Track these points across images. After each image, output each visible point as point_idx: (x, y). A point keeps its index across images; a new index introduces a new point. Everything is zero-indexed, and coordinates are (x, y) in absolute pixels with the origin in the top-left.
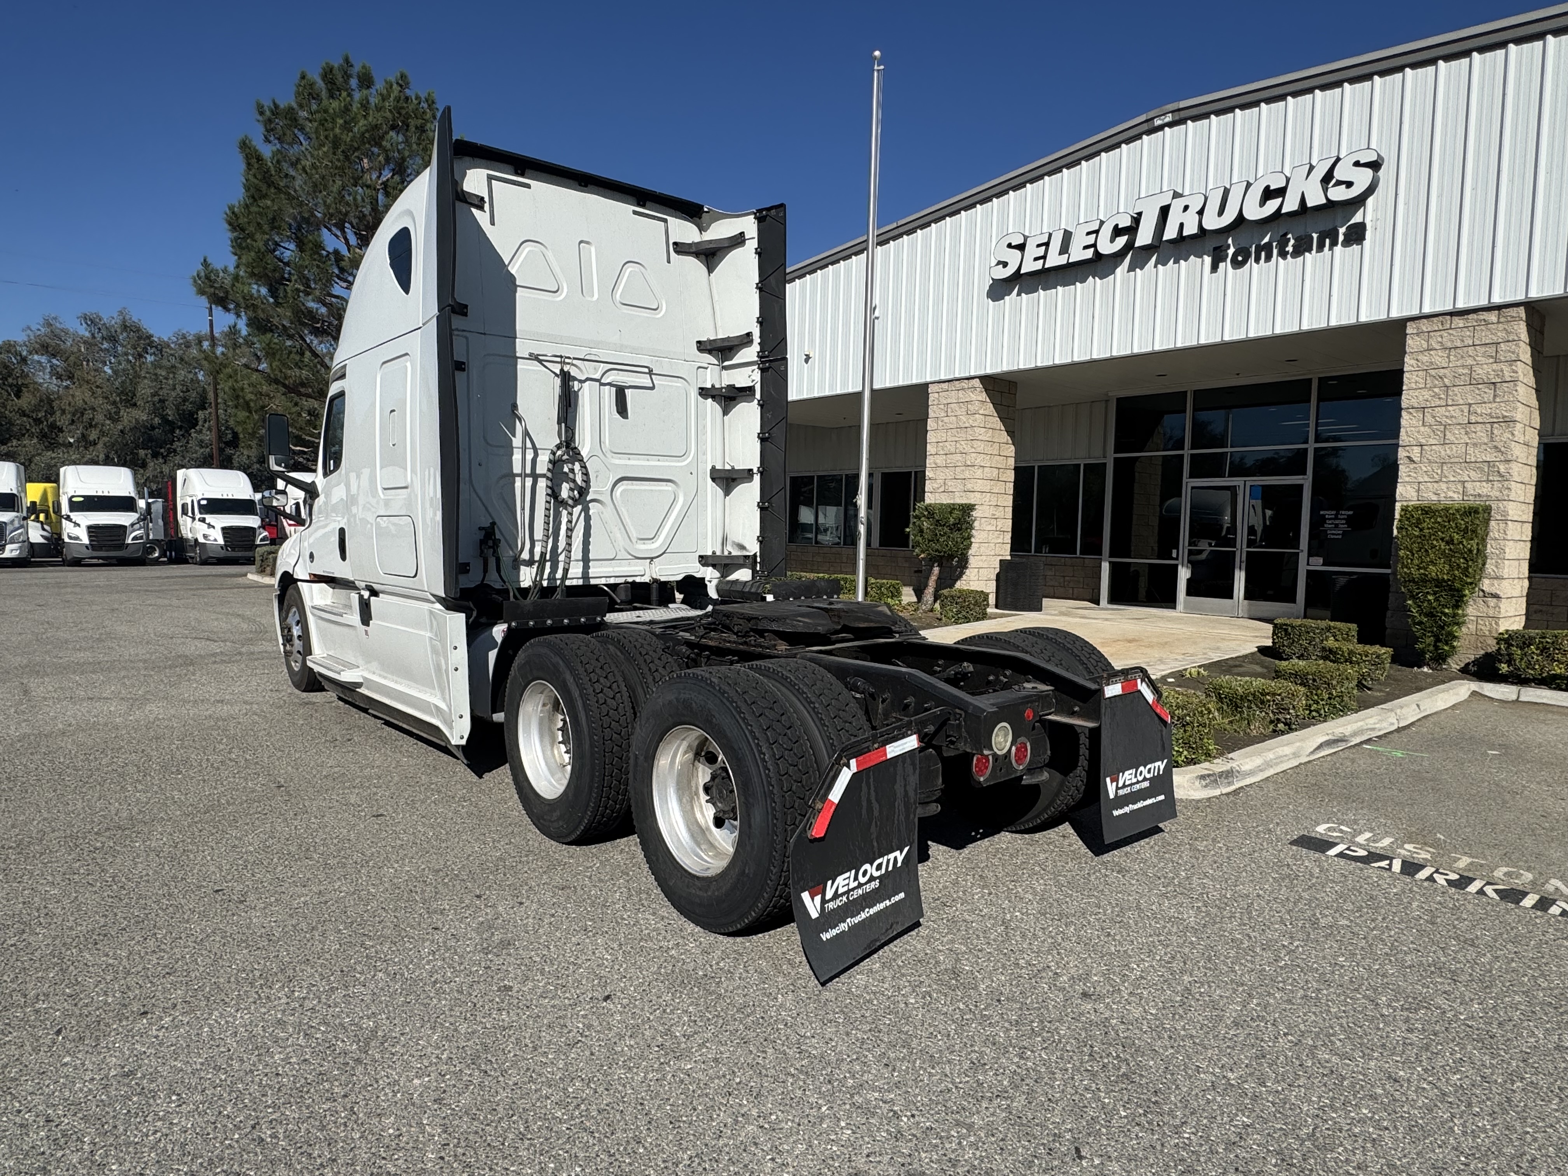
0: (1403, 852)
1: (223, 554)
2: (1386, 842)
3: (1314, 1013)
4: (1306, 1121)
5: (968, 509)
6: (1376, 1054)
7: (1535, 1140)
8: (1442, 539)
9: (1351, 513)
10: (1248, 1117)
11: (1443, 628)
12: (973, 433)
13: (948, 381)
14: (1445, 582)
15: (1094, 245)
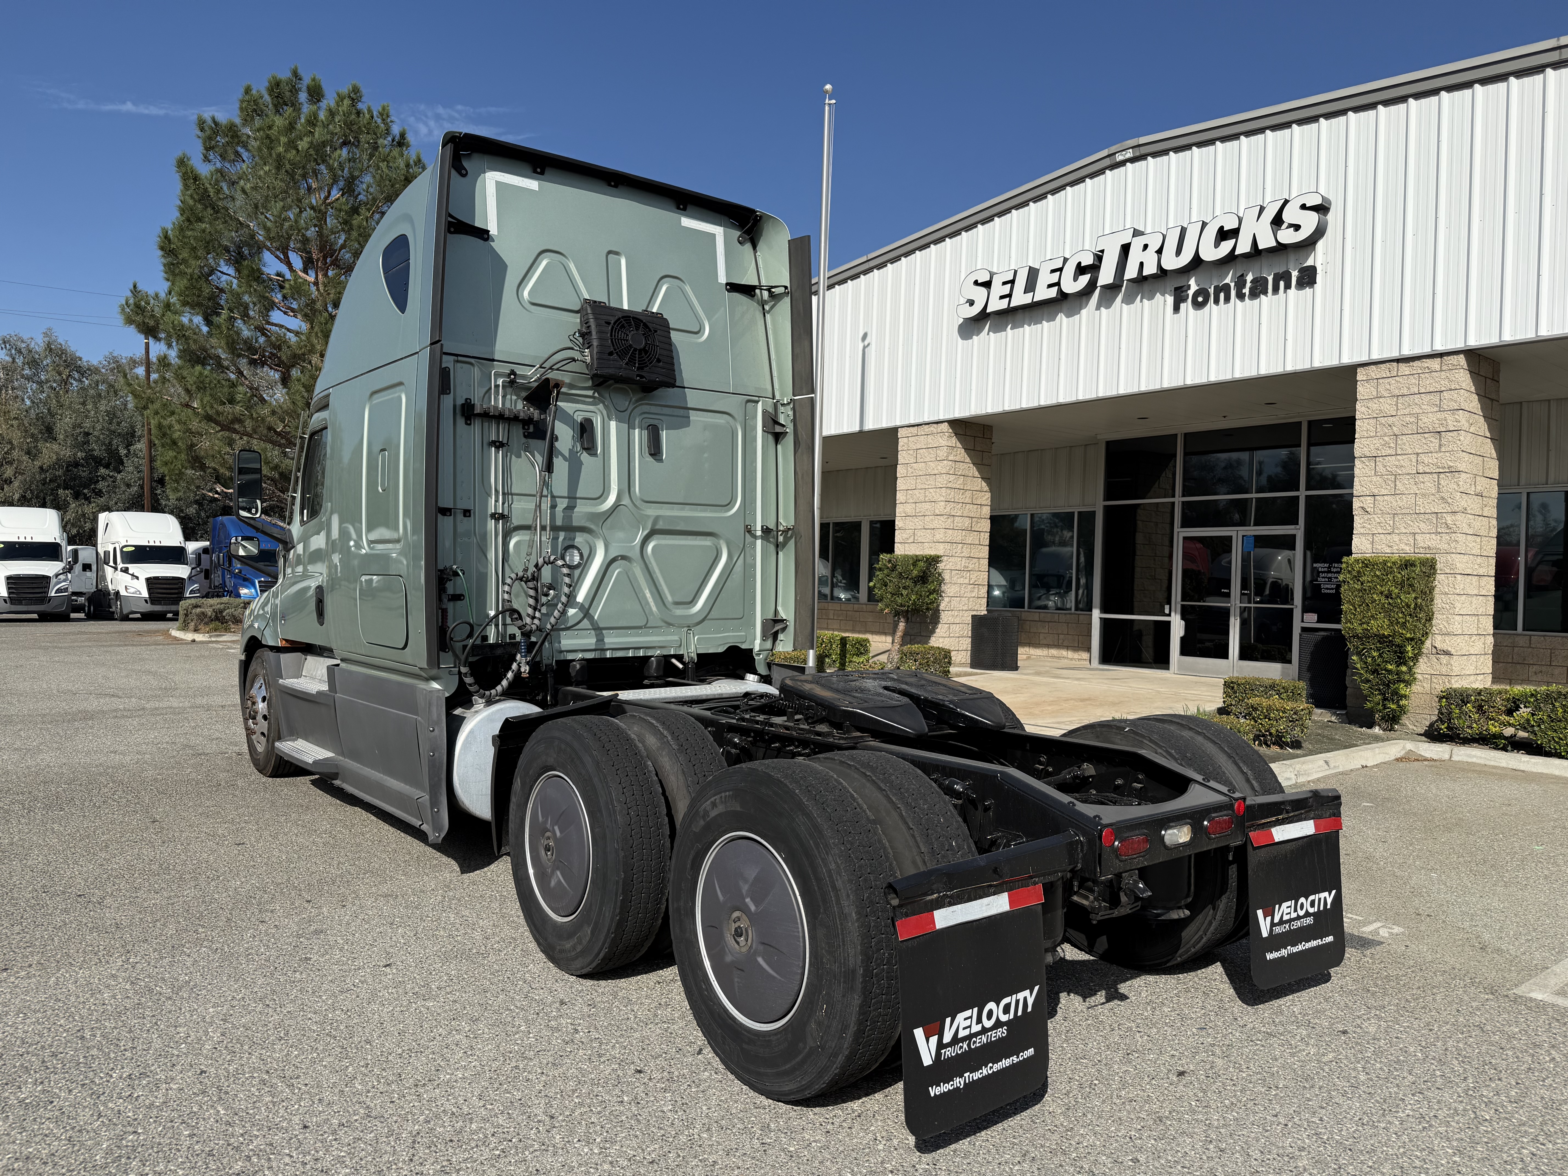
5: (934, 561)
11: (1388, 685)
12: (942, 480)
13: (918, 425)
14: (1386, 637)
15: (1058, 284)
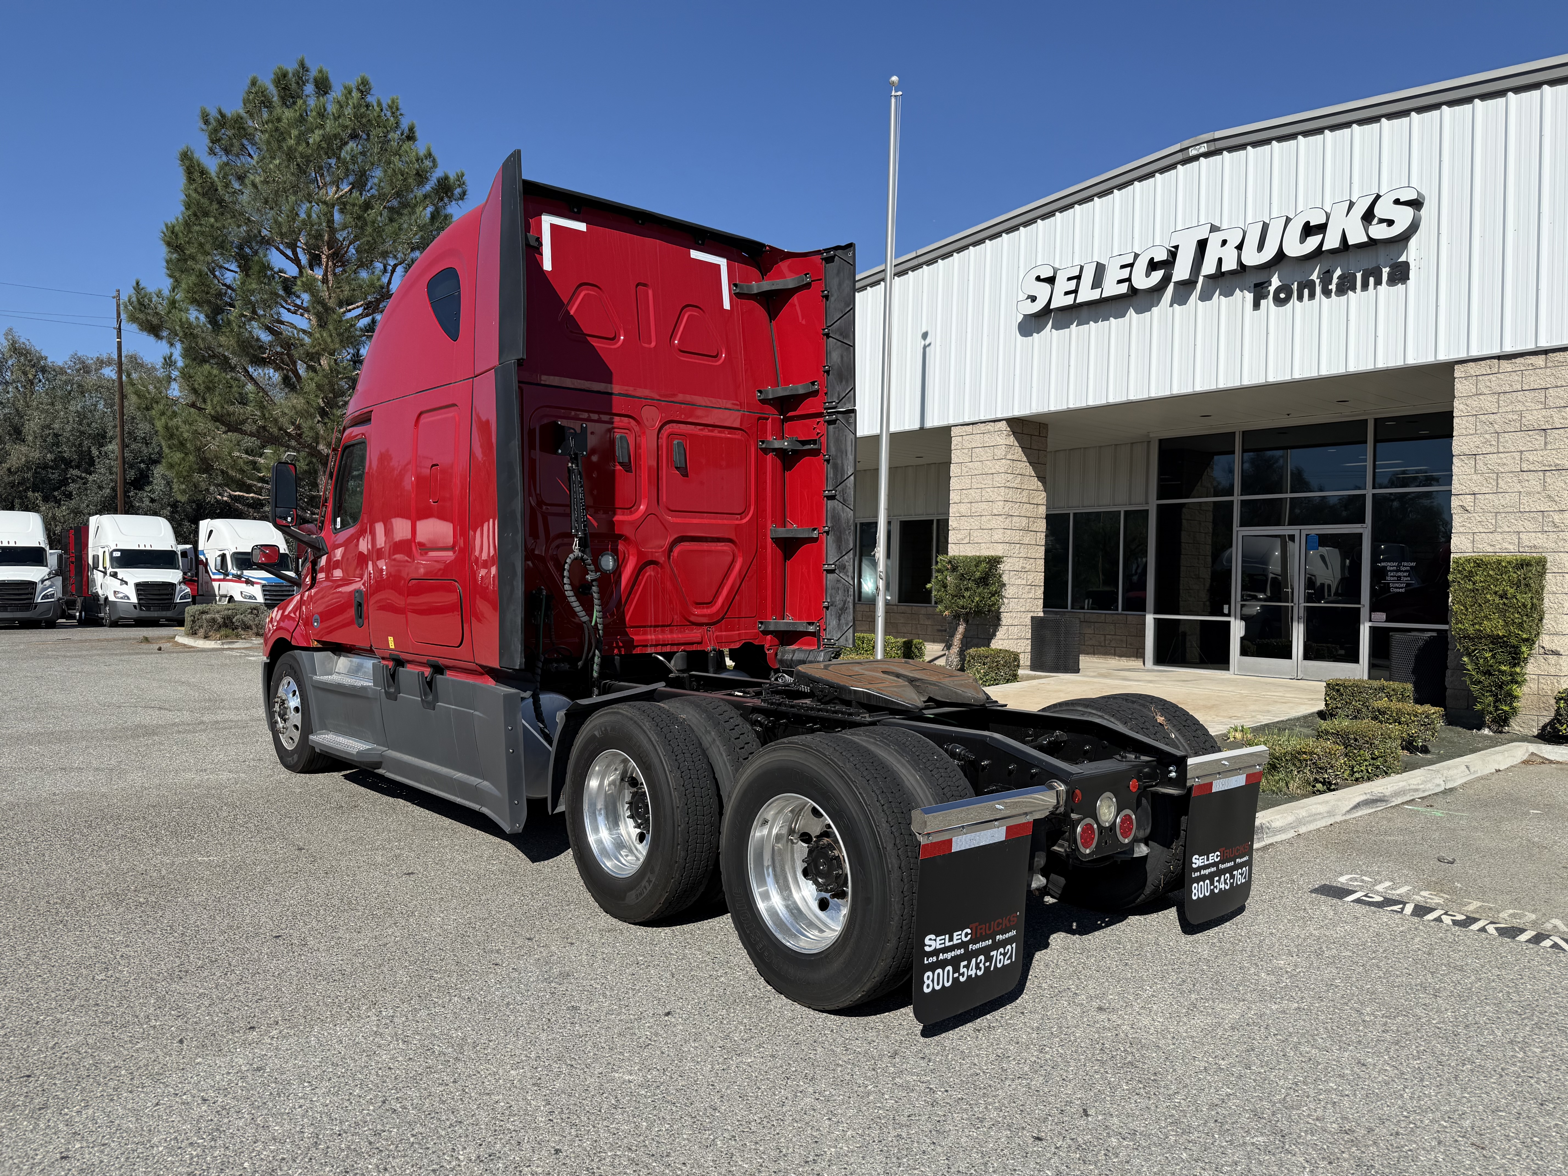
0: (1418, 898)
1: (136, 613)
2: (1403, 890)
3: (1304, 1020)
4: (1280, 1091)
5: (995, 561)
6: (1350, 1048)
7: (1470, 1101)
8: (1496, 593)
9: (1413, 564)
10: (1232, 1089)
11: (1501, 687)
12: (1000, 480)
13: (973, 424)
14: (1501, 638)
15: (1129, 280)
